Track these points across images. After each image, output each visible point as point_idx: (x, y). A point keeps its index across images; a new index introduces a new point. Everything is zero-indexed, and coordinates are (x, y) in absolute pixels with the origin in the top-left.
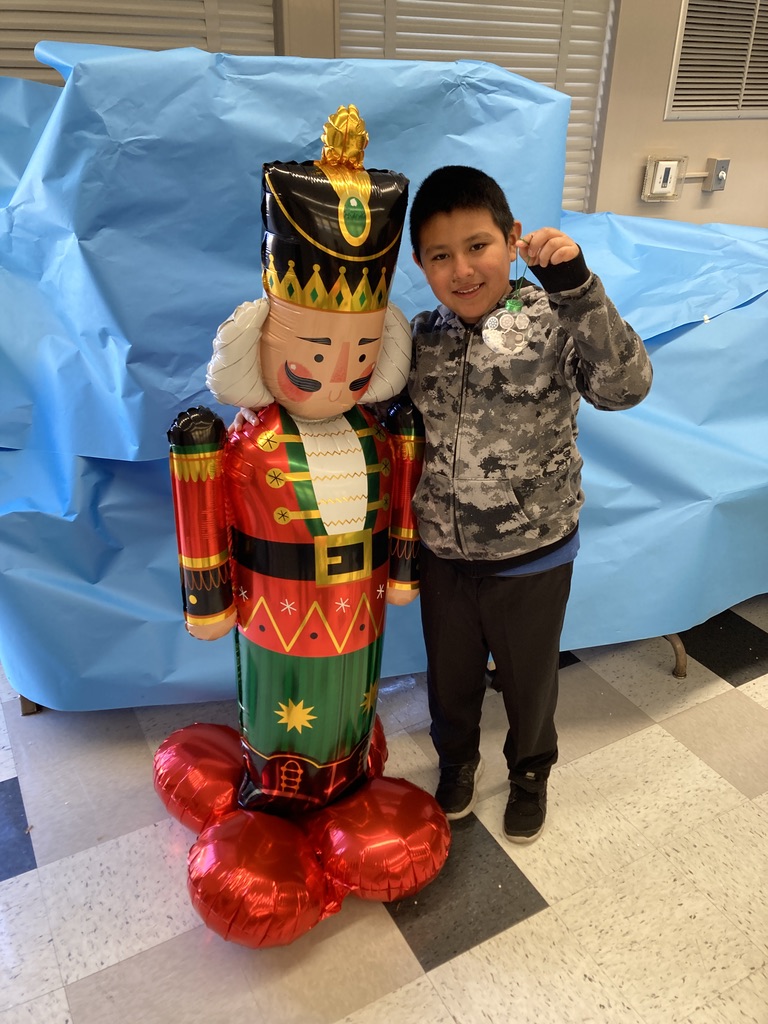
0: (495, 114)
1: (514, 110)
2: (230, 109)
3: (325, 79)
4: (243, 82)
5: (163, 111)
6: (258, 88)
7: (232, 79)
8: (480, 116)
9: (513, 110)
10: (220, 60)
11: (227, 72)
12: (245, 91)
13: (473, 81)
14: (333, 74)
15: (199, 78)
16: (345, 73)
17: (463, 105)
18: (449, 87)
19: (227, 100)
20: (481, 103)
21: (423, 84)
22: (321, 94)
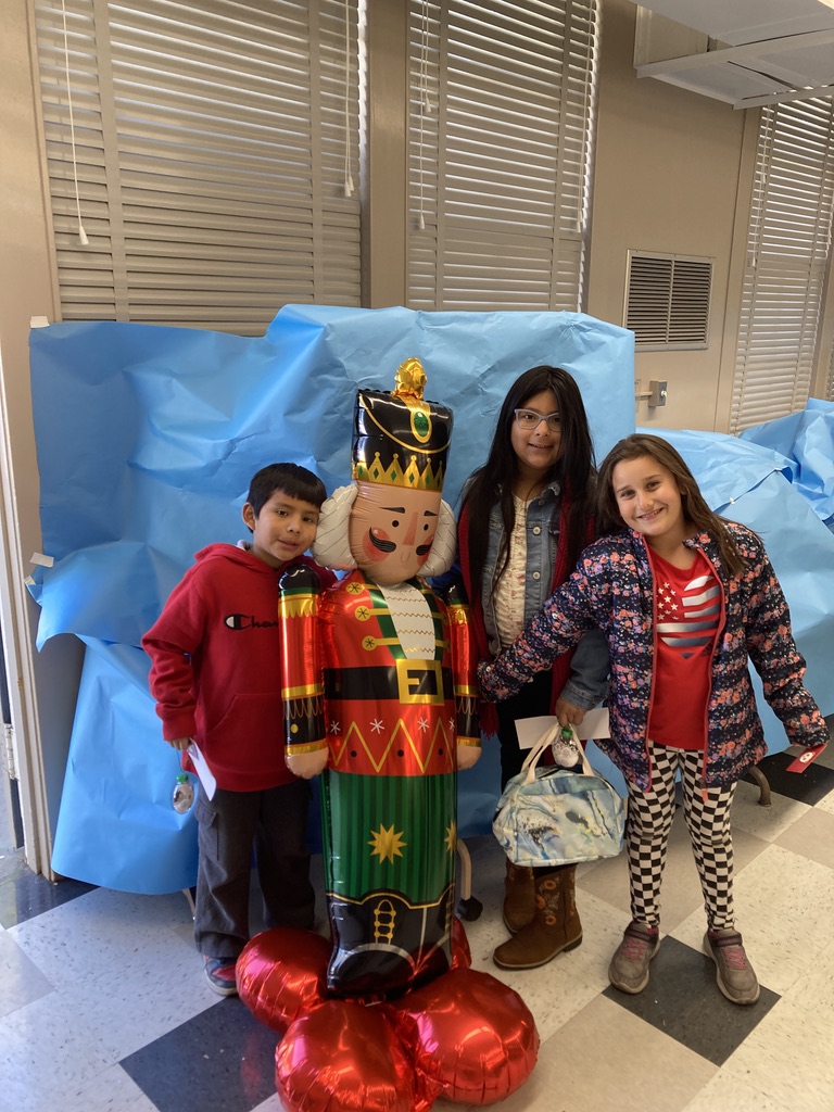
0: (592, 346)
1: (604, 343)
2: (429, 351)
3: (486, 326)
4: (435, 331)
5: (386, 356)
6: (445, 335)
7: (428, 329)
8: (582, 348)
9: (602, 343)
10: (420, 315)
11: (424, 324)
12: (437, 338)
13: (577, 323)
14: (492, 322)
15: (409, 330)
16: (499, 321)
17: (572, 340)
18: (563, 328)
19: (427, 345)
20: (582, 339)
21: (548, 327)
22: (486, 337)
